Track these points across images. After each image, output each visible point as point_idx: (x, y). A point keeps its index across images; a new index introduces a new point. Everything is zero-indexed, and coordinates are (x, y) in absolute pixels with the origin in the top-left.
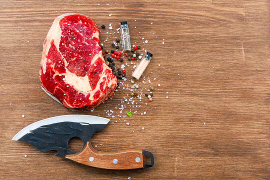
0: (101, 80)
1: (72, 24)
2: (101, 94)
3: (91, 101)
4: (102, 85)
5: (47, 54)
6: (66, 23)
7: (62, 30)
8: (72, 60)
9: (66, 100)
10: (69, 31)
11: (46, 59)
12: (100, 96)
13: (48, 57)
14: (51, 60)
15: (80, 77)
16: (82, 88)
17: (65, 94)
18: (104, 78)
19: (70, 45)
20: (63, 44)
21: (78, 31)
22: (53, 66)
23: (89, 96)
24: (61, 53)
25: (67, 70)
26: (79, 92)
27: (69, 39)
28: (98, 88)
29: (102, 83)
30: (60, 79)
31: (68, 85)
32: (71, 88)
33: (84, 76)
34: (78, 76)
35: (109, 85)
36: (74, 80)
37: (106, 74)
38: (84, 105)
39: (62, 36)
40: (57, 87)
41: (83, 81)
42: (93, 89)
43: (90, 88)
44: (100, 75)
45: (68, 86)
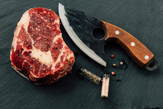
0: (61, 54)
1: (38, 13)
2: (62, 65)
3: (53, 70)
4: (62, 58)
5: (17, 35)
6: (34, 12)
7: (30, 17)
8: (38, 39)
9: (32, 71)
10: (36, 18)
11: (17, 39)
12: (61, 67)
13: (19, 37)
14: (21, 39)
15: (44, 52)
16: (46, 60)
17: (31, 67)
18: (64, 53)
19: (36, 28)
20: (31, 27)
21: (43, 18)
22: (22, 44)
23: (51, 66)
24: (29, 34)
25: (33, 47)
26: (43, 64)
27: (36, 24)
28: (59, 60)
29: (62, 56)
30: (27, 54)
31: (34, 58)
32: (37, 61)
33: (48, 51)
34: (42, 51)
35: (68, 58)
36: (39, 54)
37: (65, 50)
38: (47, 74)
39: (31, 21)
40: (25, 61)
41: (46, 55)
42: (55, 61)
43: (52, 60)
44: (60, 50)
45: (34, 60)
